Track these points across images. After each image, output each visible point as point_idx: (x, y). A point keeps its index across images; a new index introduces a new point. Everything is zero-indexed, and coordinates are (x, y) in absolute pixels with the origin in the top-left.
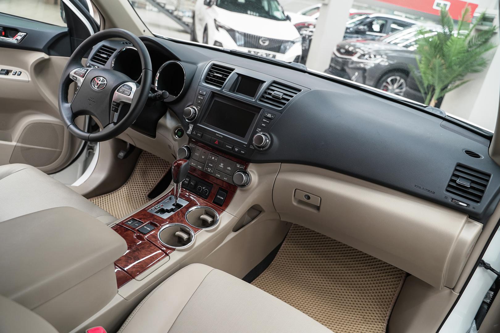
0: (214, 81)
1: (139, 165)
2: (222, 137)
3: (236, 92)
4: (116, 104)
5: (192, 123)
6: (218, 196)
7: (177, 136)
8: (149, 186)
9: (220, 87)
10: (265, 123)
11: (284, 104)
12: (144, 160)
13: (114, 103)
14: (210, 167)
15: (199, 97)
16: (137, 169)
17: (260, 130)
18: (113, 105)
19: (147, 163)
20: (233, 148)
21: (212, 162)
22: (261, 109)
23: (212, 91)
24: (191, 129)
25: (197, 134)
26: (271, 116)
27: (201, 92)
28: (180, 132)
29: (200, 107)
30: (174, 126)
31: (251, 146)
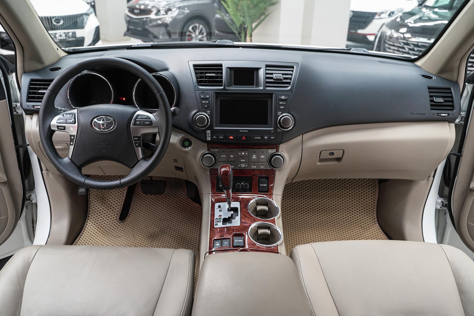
2: (247, 131)
3: (234, 85)
4: (137, 138)
5: (208, 129)
6: (261, 185)
7: (185, 147)
9: (221, 86)
10: (282, 105)
11: (289, 83)
14: (243, 163)
15: (203, 102)
17: (281, 113)
18: (135, 140)
20: (262, 138)
21: (243, 157)
22: (272, 94)
23: (214, 92)
24: (210, 135)
25: (218, 137)
26: (285, 97)
27: (203, 96)
28: (187, 142)
29: (210, 111)
30: (177, 139)
31: (278, 129)
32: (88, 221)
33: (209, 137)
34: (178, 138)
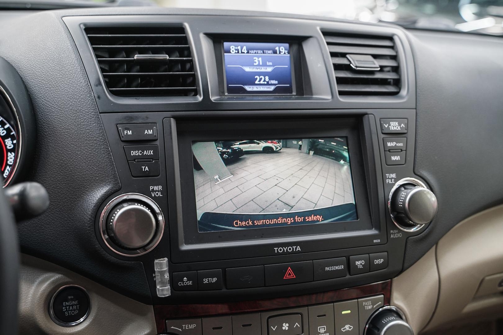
2: (299, 248)
5: (158, 253)
9: (193, 92)
10: (395, 151)
11: (394, 83)
15: (134, 153)
17: (394, 176)
20: (349, 265)
22: (360, 117)
23: (174, 117)
24: (167, 276)
25: (197, 281)
26: (400, 125)
27: (130, 133)
28: (71, 299)
29: (160, 188)
30: (34, 294)
31: (392, 231)
33: (163, 284)
34: (36, 291)
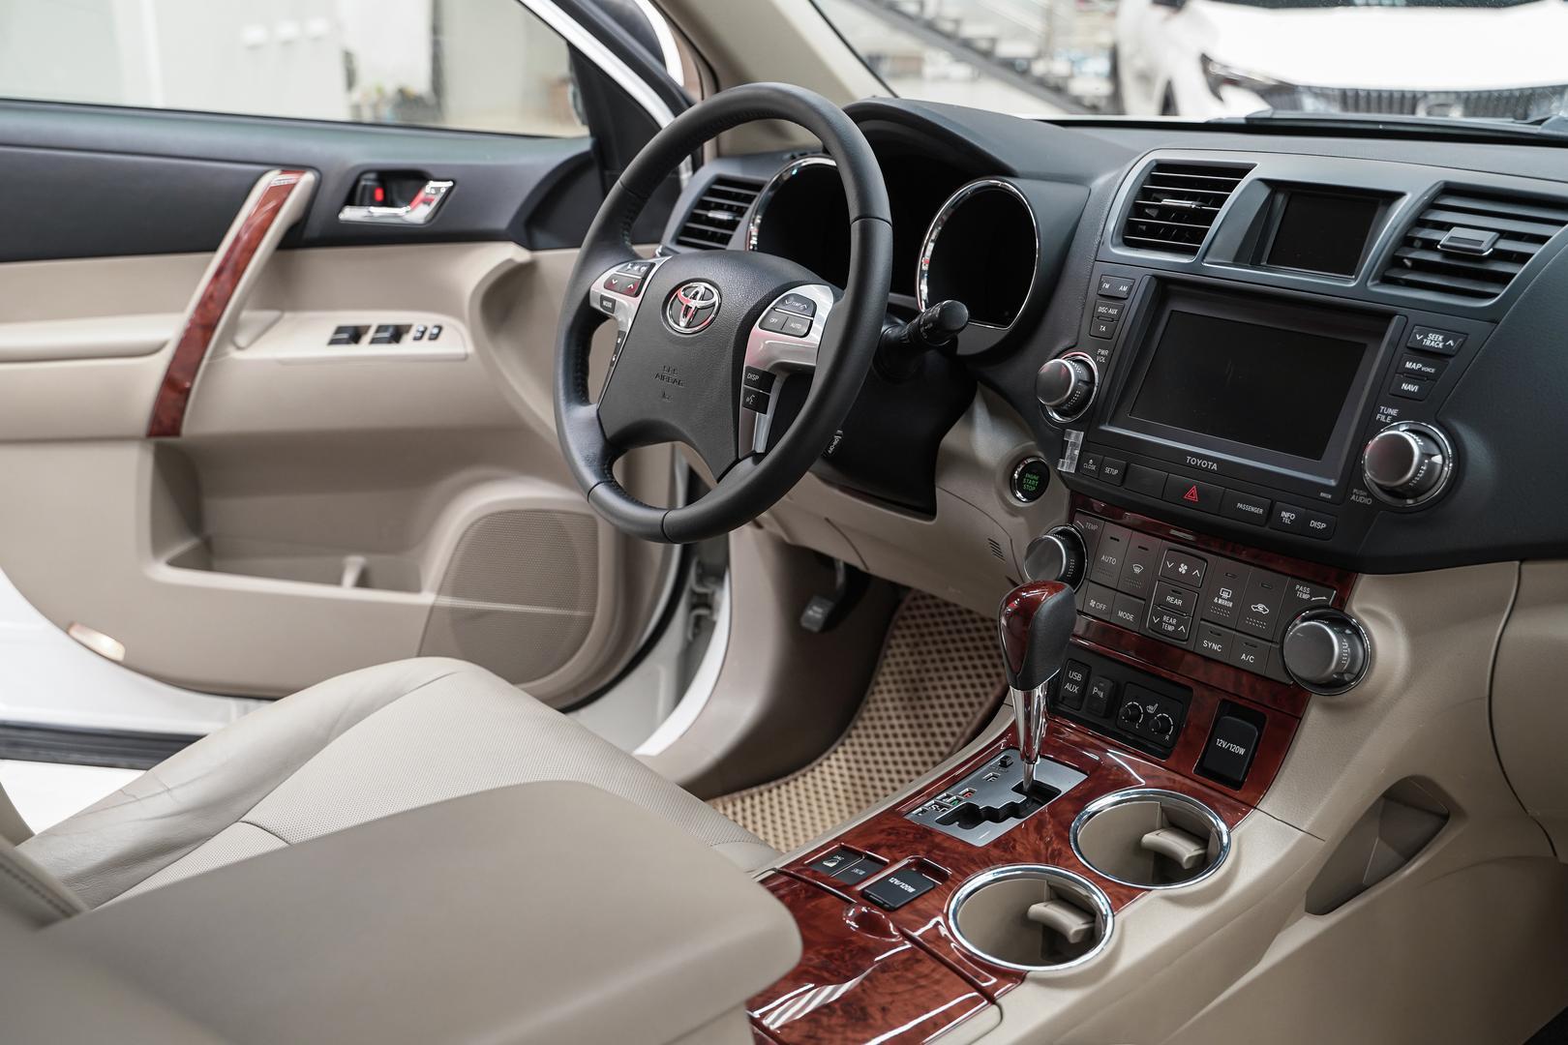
0: (1167, 232)
1: (891, 660)
2: (1215, 467)
3: (1268, 263)
4: (757, 377)
5: (1076, 426)
6: (1221, 743)
7: (1019, 495)
8: (937, 744)
9: (1193, 251)
10: (1414, 376)
11: (1504, 279)
12: (913, 636)
13: (751, 376)
14: (1173, 610)
15: (1101, 309)
16: (884, 674)
17: (1394, 412)
18: (748, 382)
19: (923, 649)
20: (1271, 512)
21: (1178, 584)
22: (1388, 316)
23: (1154, 276)
24: (1077, 452)
25: (1101, 468)
26: (1445, 340)
27: (1107, 286)
28: (1034, 474)
29: (1108, 351)
30: (1005, 455)
31: (1354, 491)
32: (840, 749)
33: (1071, 458)
